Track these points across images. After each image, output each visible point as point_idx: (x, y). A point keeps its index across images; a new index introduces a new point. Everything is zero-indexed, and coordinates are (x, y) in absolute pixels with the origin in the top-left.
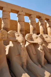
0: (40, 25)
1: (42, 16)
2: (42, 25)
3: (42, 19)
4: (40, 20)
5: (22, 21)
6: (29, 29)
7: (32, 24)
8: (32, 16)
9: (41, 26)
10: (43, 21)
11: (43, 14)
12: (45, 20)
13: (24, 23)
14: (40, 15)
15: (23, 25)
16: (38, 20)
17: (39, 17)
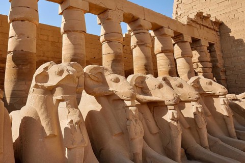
0: (135, 47)
1: (141, 17)
2: (141, 44)
3: (140, 26)
4: (133, 30)
5: (77, 31)
7: (109, 42)
8: (110, 14)
9: (138, 48)
10: (144, 31)
11: (144, 9)
12: (151, 30)
13: (83, 35)
14: (136, 13)
15: (81, 43)
16: (129, 28)
17: (132, 20)
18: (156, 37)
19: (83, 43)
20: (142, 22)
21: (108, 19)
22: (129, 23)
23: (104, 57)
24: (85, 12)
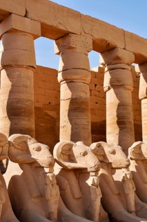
0: (109, 89)
1: (120, 44)
3: (118, 58)
4: (108, 63)
5: (21, 66)
6: (53, 103)
7: (70, 82)
9: (112, 90)
10: (122, 66)
11: (124, 33)
12: (135, 62)
13: (31, 73)
14: (111, 39)
15: (28, 84)
16: (102, 60)
17: (106, 49)
18: (141, 75)
19: (30, 83)
20: (120, 53)
21: (71, 48)
22: (102, 53)
23: (62, 103)
24: (36, 37)
